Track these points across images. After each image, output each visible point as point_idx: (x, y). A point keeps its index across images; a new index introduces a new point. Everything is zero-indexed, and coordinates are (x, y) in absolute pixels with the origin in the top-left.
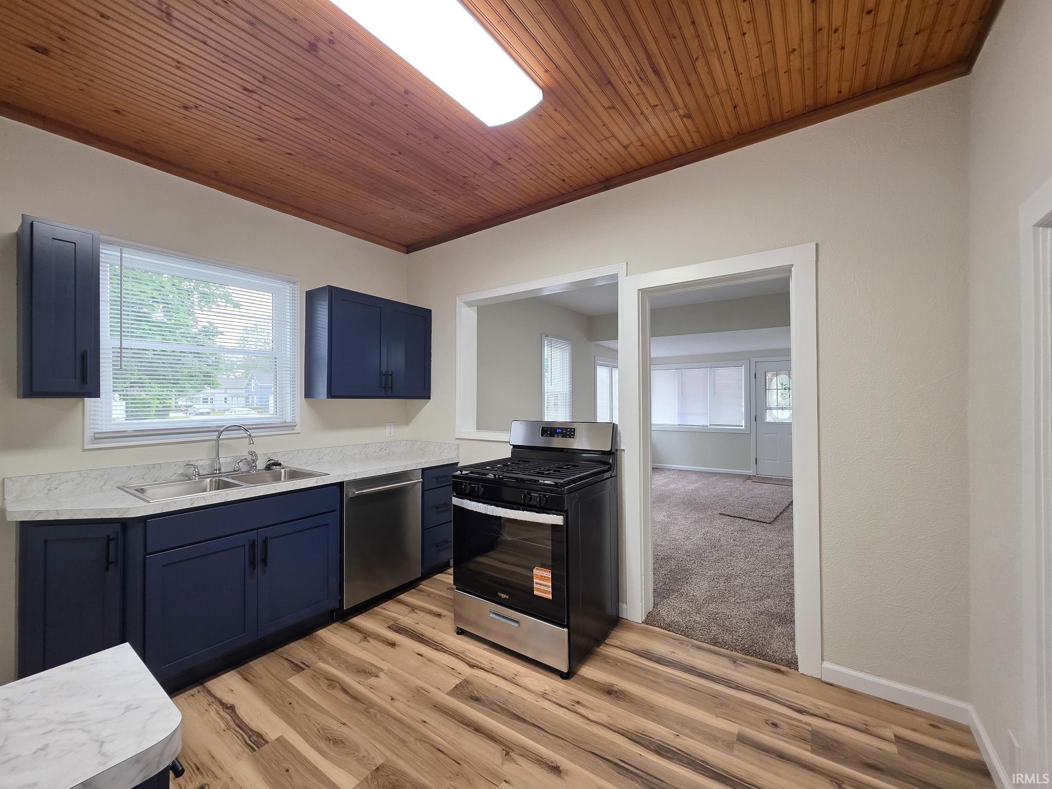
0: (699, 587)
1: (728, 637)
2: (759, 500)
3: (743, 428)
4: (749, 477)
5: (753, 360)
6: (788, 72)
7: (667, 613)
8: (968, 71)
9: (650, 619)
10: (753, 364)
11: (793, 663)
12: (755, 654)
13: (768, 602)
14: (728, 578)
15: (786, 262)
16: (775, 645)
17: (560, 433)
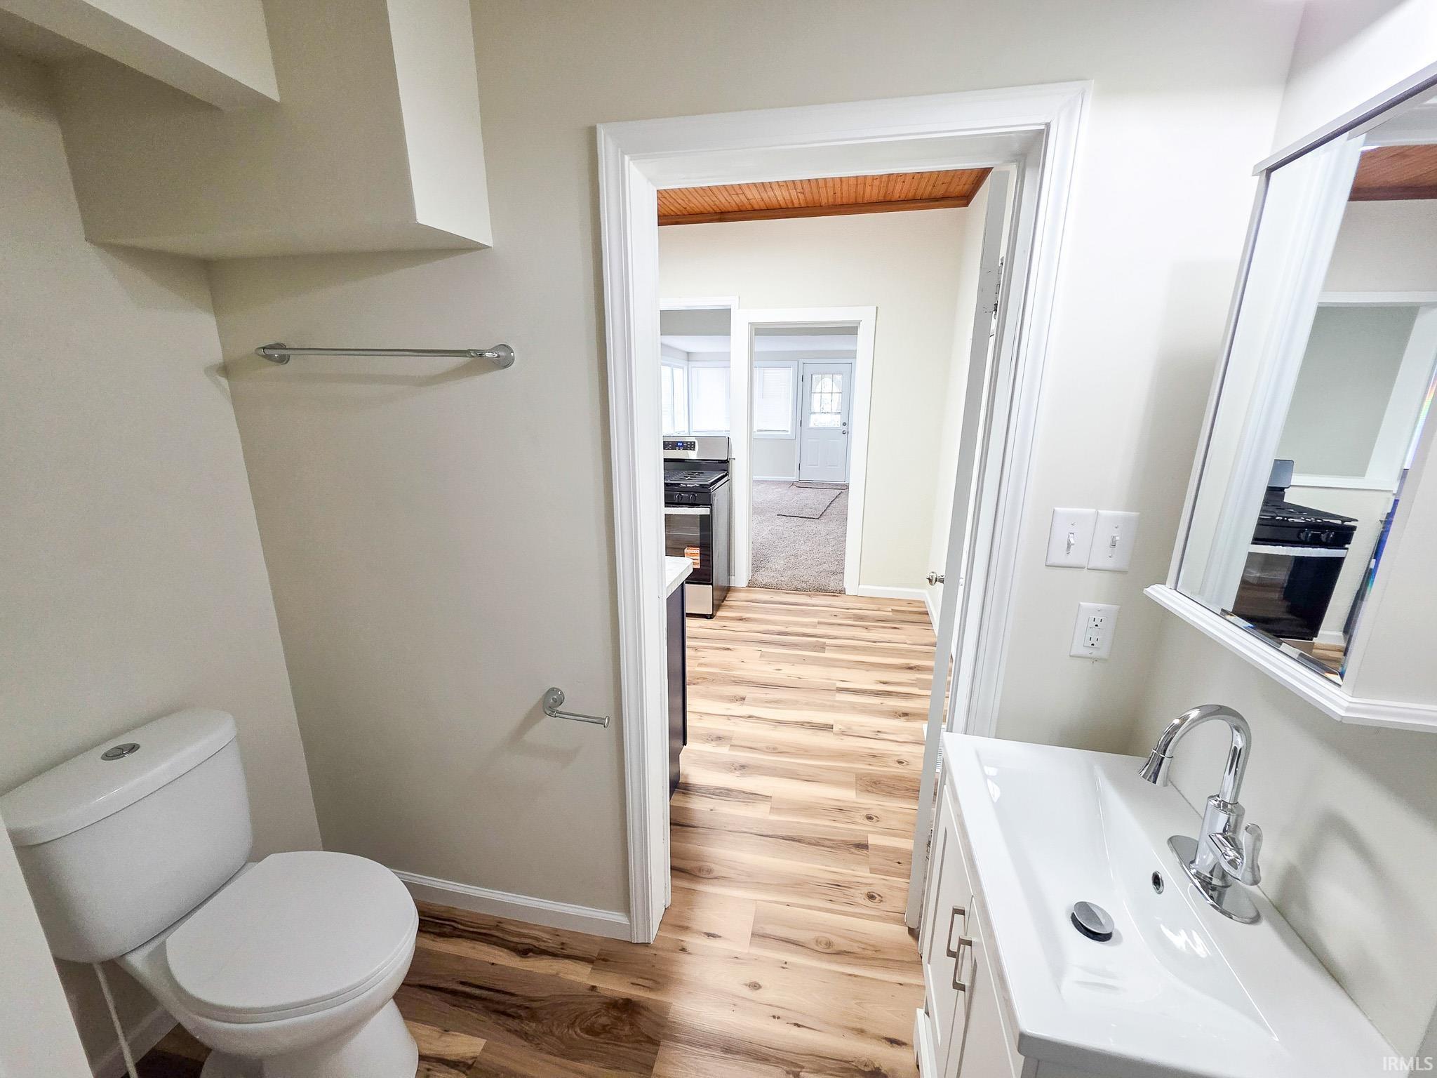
0: (778, 563)
1: (804, 585)
2: (806, 502)
3: (789, 433)
4: (793, 483)
5: (801, 361)
6: (872, 186)
7: (763, 577)
8: (967, 205)
9: (751, 585)
10: (801, 365)
11: (842, 592)
12: (821, 591)
13: (825, 566)
14: (796, 556)
15: (857, 318)
16: (832, 584)
17: (681, 446)
